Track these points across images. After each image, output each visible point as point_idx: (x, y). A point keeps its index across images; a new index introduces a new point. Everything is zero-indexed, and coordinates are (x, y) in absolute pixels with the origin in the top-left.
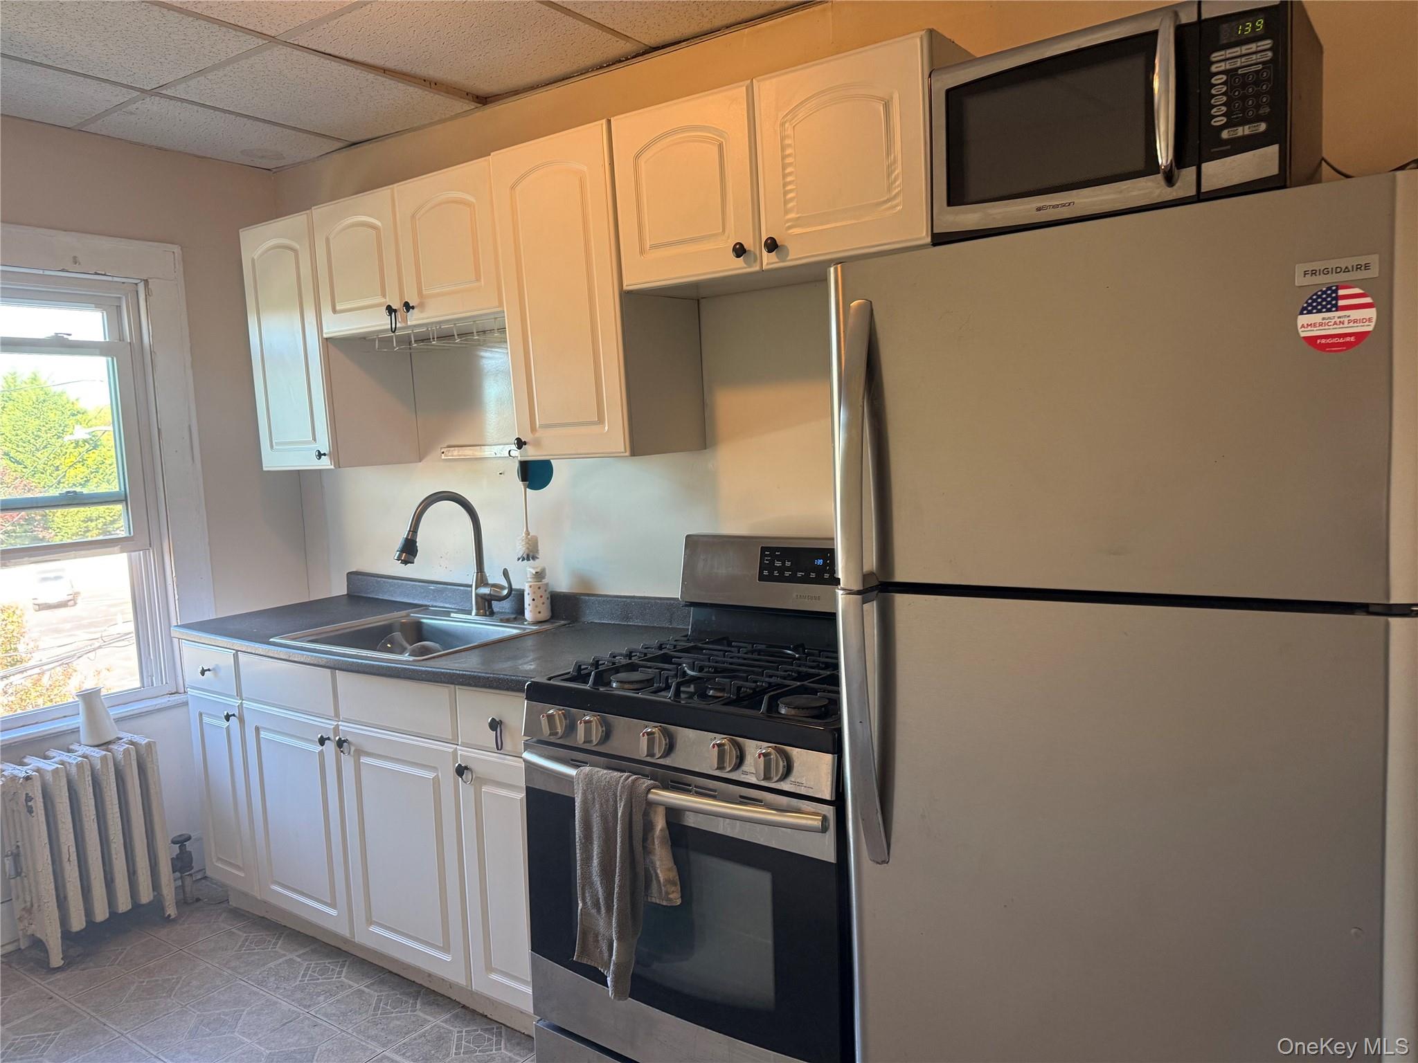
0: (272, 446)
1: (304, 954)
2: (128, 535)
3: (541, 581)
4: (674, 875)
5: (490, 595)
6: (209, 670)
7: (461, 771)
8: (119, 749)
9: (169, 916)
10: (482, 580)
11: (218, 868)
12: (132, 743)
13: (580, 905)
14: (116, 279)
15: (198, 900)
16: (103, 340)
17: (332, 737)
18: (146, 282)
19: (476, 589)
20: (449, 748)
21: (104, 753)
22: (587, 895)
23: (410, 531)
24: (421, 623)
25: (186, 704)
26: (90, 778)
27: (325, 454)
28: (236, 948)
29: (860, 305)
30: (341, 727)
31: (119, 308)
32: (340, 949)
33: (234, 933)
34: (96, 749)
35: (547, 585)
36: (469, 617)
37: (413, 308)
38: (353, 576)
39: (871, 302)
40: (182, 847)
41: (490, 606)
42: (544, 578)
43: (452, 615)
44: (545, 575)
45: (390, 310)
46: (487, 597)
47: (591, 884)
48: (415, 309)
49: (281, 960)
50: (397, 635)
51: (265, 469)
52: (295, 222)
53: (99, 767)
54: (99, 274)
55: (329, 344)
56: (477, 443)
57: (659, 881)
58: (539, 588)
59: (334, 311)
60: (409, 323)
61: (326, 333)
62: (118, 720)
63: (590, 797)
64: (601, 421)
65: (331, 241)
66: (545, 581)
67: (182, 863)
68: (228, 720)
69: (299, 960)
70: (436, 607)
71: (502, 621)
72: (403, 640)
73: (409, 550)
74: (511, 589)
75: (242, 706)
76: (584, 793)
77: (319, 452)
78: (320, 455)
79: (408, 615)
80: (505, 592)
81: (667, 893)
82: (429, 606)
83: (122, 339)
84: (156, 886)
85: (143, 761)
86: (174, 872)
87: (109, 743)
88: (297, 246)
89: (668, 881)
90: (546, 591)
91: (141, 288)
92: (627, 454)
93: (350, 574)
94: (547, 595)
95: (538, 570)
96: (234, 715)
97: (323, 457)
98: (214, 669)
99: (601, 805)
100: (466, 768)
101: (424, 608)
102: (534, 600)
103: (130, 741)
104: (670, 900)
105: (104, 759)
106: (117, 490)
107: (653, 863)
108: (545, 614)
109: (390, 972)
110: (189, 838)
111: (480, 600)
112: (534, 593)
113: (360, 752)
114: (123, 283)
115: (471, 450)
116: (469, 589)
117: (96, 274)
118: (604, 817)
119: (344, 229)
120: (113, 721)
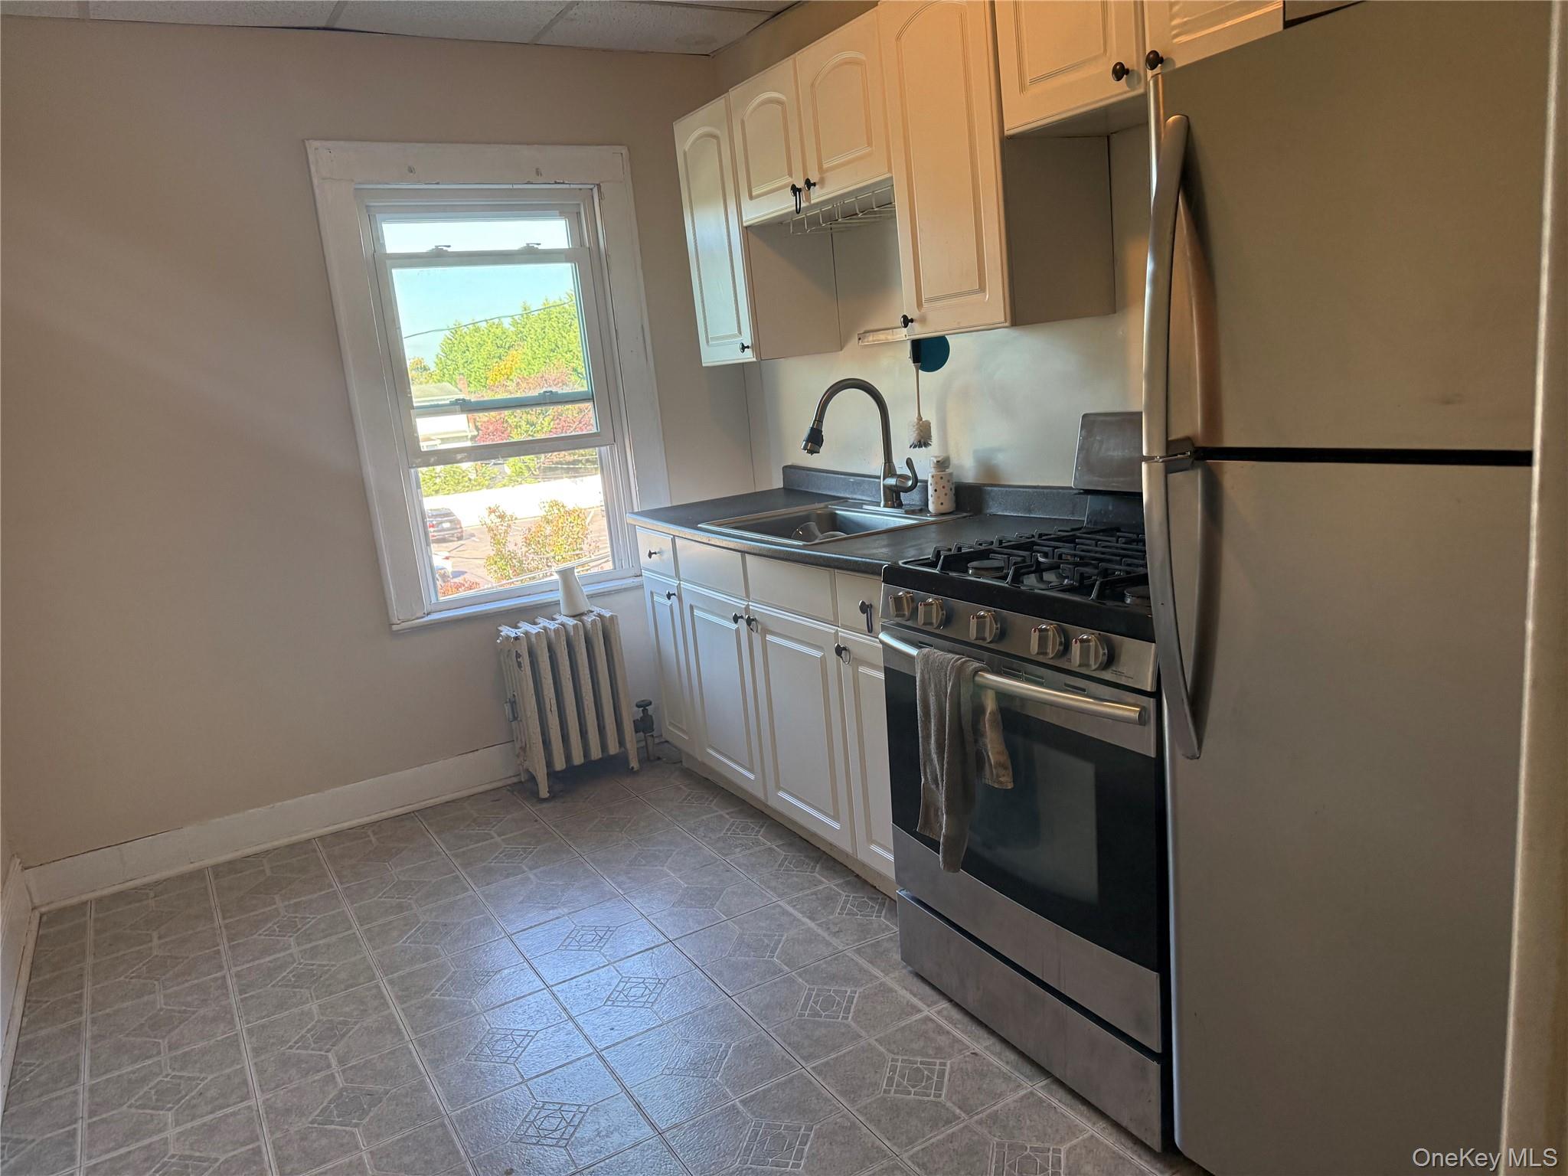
0: (708, 342)
1: (732, 812)
2: (596, 431)
3: (944, 471)
4: (1004, 758)
5: (896, 486)
6: (655, 553)
7: (839, 651)
8: (588, 619)
9: (633, 768)
10: (889, 470)
11: (668, 729)
12: (599, 615)
13: (923, 780)
14: (572, 186)
15: (659, 759)
16: (567, 247)
17: (744, 616)
18: (599, 186)
19: (884, 479)
20: (831, 629)
21: (576, 622)
22: (928, 771)
23: (815, 420)
24: (836, 513)
25: (641, 587)
26: (565, 642)
27: (748, 347)
28: (680, 800)
29: (1174, 122)
30: (751, 607)
31: (578, 214)
32: (763, 812)
33: (680, 788)
34: (571, 619)
35: (951, 474)
36: (877, 508)
37: (814, 184)
38: (787, 469)
39: (1187, 117)
40: (645, 711)
41: (898, 498)
42: (948, 467)
43: (865, 507)
44: (949, 464)
45: (795, 190)
46: (894, 488)
47: (931, 760)
48: (817, 186)
49: (712, 815)
50: (813, 525)
51: (704, 365)
52: (717, 106)
53: (572, 634)
54: (559, 183)
55: (748, 231)
56: (889, 326)
57: (990, 765)
58: (942, 478)
59: (751, 197)
60: (812, 202)
61: (745, 222)
62: (591, 597)
63: (927, 676)
64: (982, 289)
65: (746, 123)
66: (948, 471)
67: (645, 725)
68: (669, 598)
69: (727, 816)
70: (855, 499)
71: (907, 512)
72: (816, 528)
73: (815, 440)
74: (916, 480)
75: (680, 587)
76: (922, 674)
77: (743, 345)
78: (744, 348)
79: (826, 507)
80: (910, 483)
81: (998, 776)
82: (849, 499)
83: (582, 244)
84: (621, 742)
85: (607, 629)
86: (636, 732)
87: (582, 614)
88: (717, 132)
89: (1000, 765)
90: (949, 481)
91: (595, 190)
92: (1007, 324)
93: (785, 468)
94: (948, 486)
95: (939, 459)
96: (674, 594)
97: (746, 350)
98: (659, 553)
99: (936, 686)
100: (845, 649)
101: (842, 501)
102: (936, 490)
103: (599, 614)
104: (1001, 783)
105: (575, 627)
106: (587, 389)
107: (985, 745)
108: (949, 505)
109: (800, 837)
110: (650, 703)
111: (888, 491)
112: (936, 483)
113: (766, 631)
114: (580, 189)
115: (883, 334)
116: (877, 480)
117: (556, 183)
118: (937, 696)
119: (755, 109)
120: (586, 598)
